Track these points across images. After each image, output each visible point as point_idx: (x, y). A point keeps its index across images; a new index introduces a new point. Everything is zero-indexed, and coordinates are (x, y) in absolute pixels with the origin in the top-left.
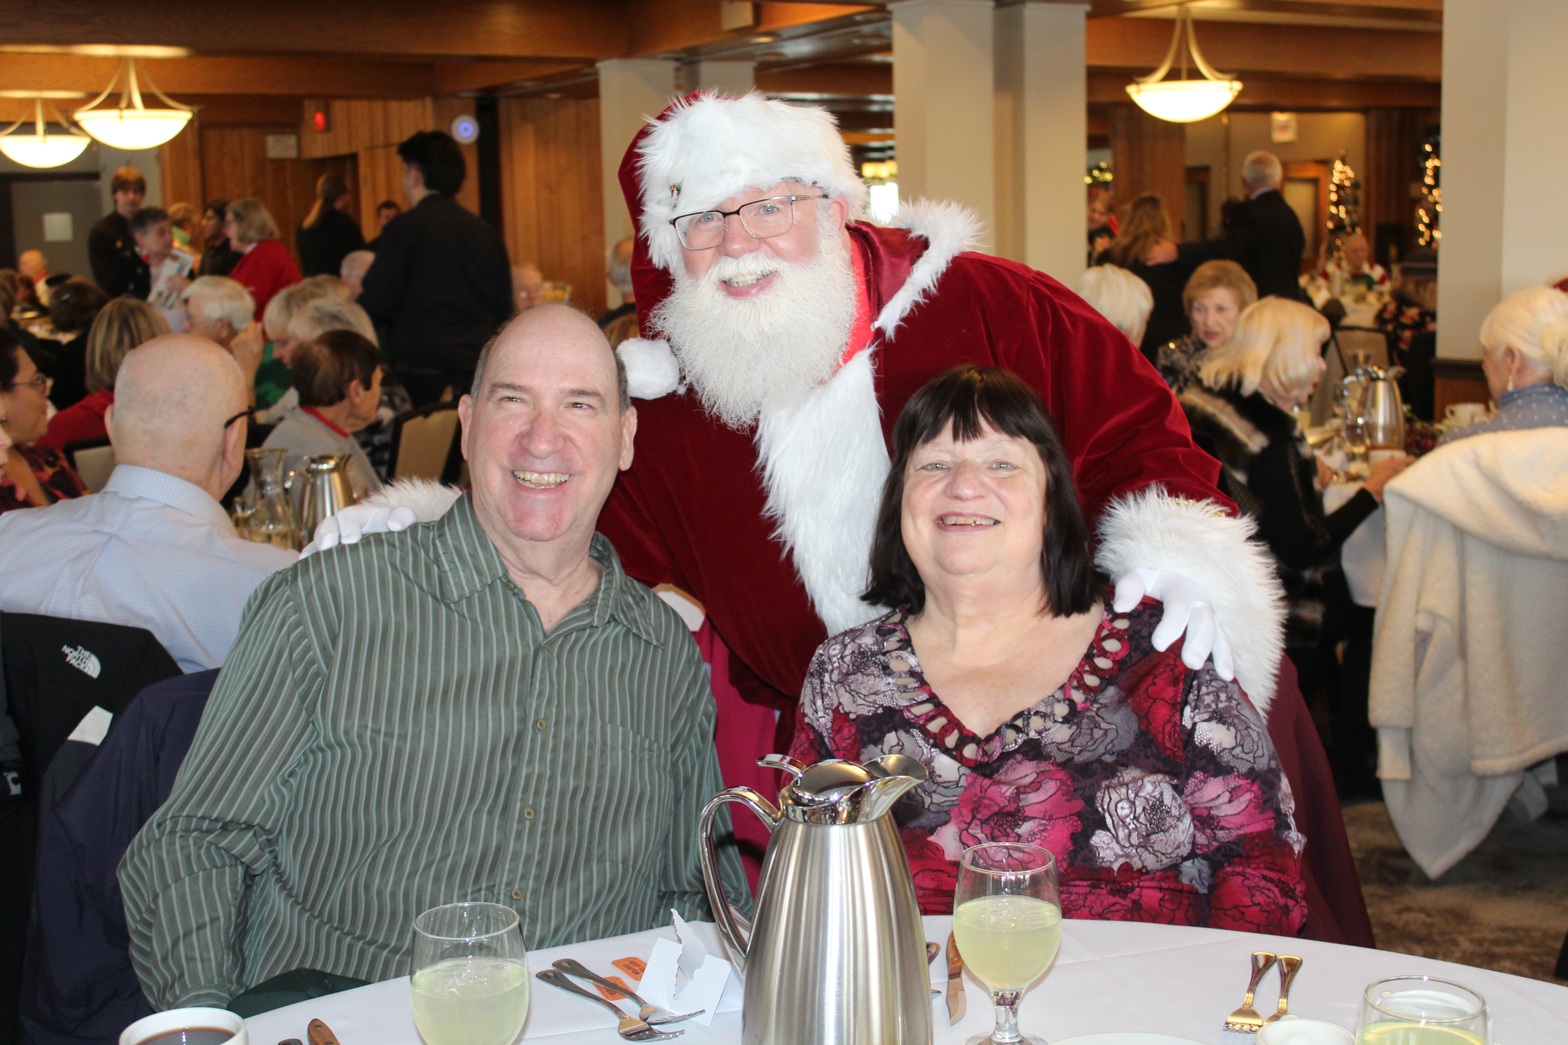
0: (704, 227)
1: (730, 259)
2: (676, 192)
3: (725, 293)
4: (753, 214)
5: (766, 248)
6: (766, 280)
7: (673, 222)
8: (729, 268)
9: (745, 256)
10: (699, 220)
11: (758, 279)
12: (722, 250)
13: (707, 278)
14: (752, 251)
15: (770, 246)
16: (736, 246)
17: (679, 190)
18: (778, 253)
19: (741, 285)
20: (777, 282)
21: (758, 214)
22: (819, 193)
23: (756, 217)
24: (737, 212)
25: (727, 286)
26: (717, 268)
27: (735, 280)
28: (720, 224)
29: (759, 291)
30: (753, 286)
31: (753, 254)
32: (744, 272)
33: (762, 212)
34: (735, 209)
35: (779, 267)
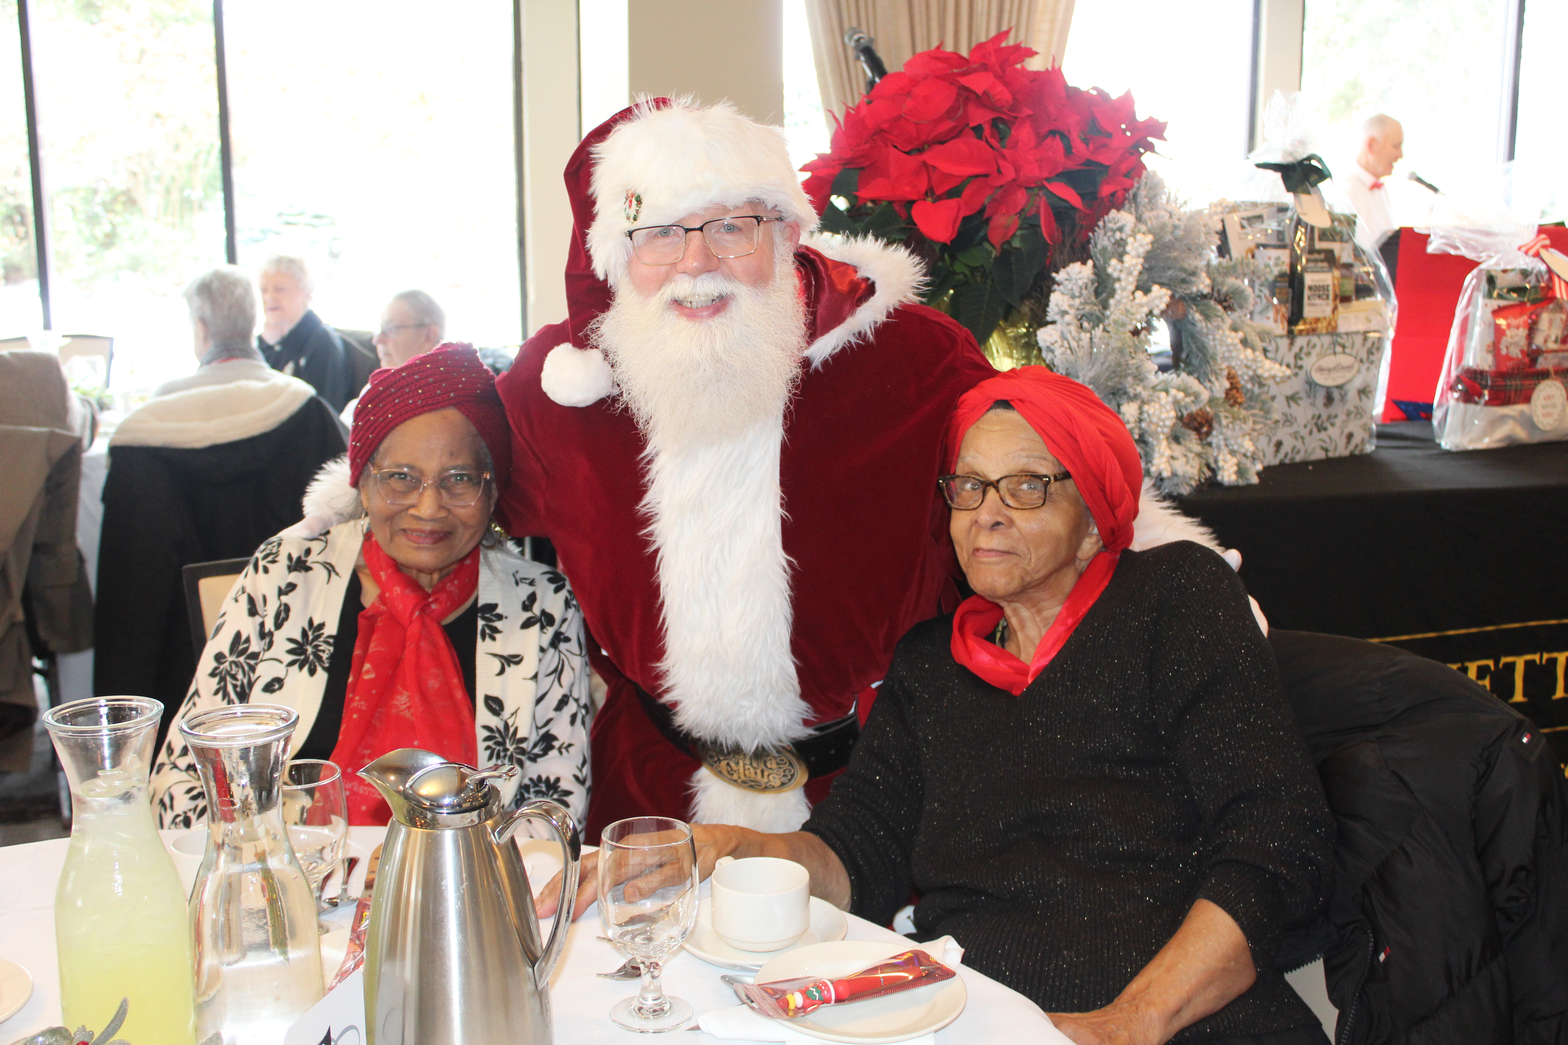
0: (662, 241)
1: (685, 278)
2: (634, 202)
3: (676, 312)
4: (713, 231)
5: (723, 270)
6: (721, 302)
7: (630, 234)
8: (684, 288)
9: (704, 276)
10: (656, 236)
11: (713, 300)
13: (657, 295)
14: (710, 271)
15: (727, 268)
16: (693, 265)
17: (639, 201)
18: (733, 275)
19: (693, 305)
20: (732, 306)
21: (719, 233)
22: (775, 215)
23: (716, 236)
24: (701, 230)
25: (680, 305)
26: (670, 286)
27: (688, 300)
28: (676, 239)
29: (713, 314)
30: (707, 307)
31: (711, 275)
32: (699, 292)
33: (722, 230)
34: (698, 226)
35: (735, 291)
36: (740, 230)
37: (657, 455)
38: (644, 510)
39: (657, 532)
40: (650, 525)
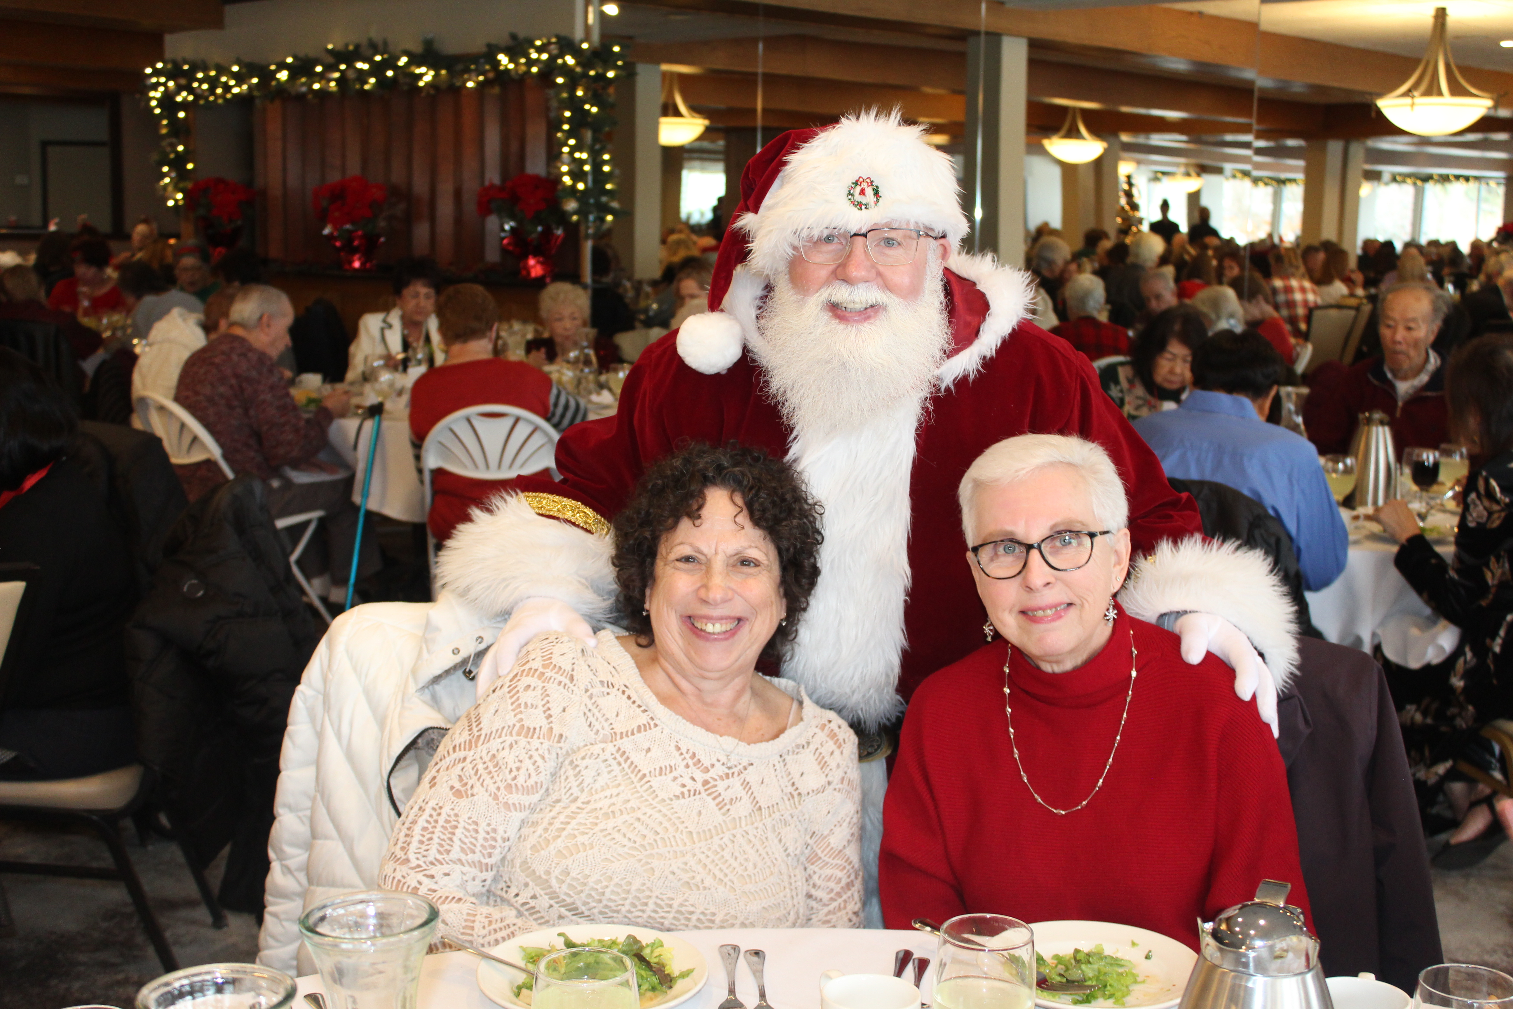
0: (825, 247)
1: (844, 285)
3: (830, 314)
5: (880, 281)
6: (873, 310)
10: (821, 241)
12: (840, 274)
13: (814, 296)
14: (867, 281)
15: (886, 280)
16: (854, 274)
18: (889, 287)
19: (849, 310)
21: (879, 245)
24: (865, 235)
25: (835, 308)
27: (845, 305)
29: (864, 320)
30: (860, 313)
32: (856, 299)
33: (882, 243)
34: (864, 232)
35: (887, 301)
36: (899, 244)
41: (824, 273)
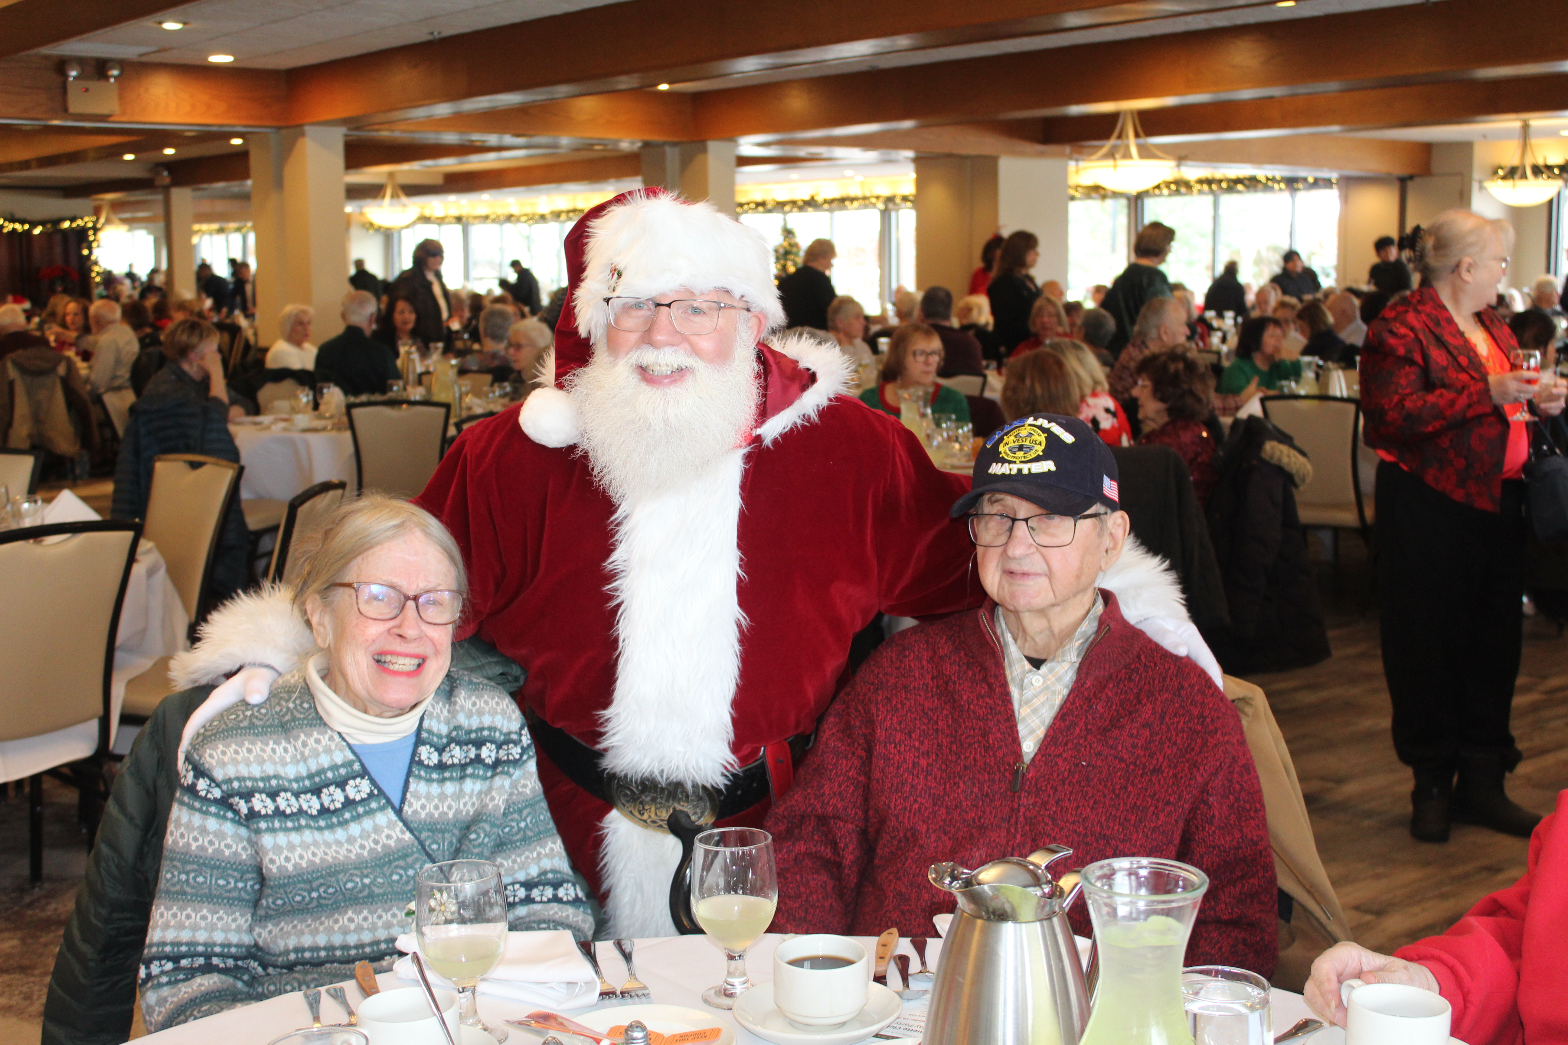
0: (634, 313)
1: (651, 349)
2: (615, 275)
3: (639, 377)
4: (681, 311)
5: (686, 345)
6: (680, 373)
7: (608, 300)
8: (648, 356)
9: (666, 349)
10: (631, 307)
11: (673, 372)
12: (647, 338)
13: (626, 359)
14: (673, 345)
15: (691, 345)
16: (659, 338)
17: (620, 275)
18: (695, 351)
19: (656, 373)
20: (689, 378)
21: (685, 312)
22: (742, 305)
23: (683, 315)
24: (669, 305)
25: (643, 371)
26: (638, 353)
27: (651, 368)
28: (649, 313)
29: (671, 383)
30: (667, 377)
31: (674, 348)
32: (663, 362)
33: (689, 311)
34: (668, 302)
35: (694, 365)
36: (704, 313)
37: (626, 517)
38: (611, 567)
39: (622, 588)
40: (615, 581)
41: (633, 337)
